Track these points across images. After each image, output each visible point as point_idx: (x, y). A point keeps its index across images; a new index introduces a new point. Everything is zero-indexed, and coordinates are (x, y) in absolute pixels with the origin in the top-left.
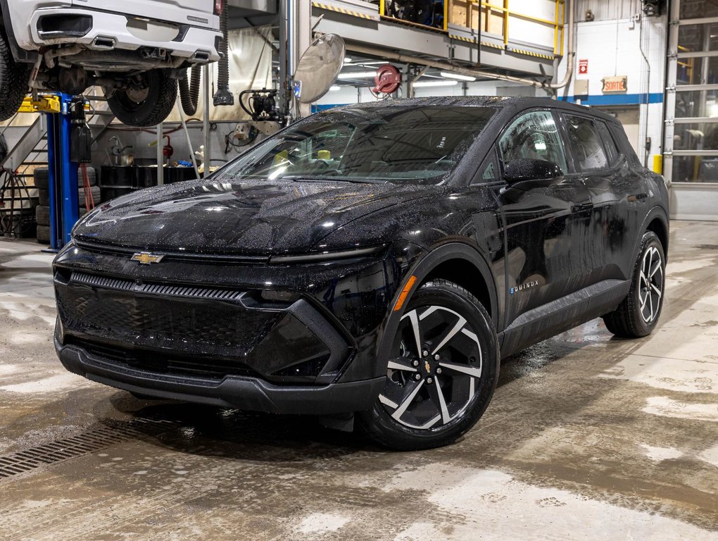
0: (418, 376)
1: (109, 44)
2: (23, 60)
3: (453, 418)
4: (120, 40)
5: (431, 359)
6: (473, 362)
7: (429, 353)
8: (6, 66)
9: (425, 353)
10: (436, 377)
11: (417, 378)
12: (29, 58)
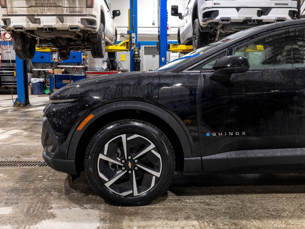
0: (123, 168)
1: (228, 20)
2: (203, 31)
3: (139, 194)
4: (232, 18)
5: (132, 161)
6: (157, 169)
7: (132, 158)
8: (199, 34)
9: (130, 157)
10: (134, 171)
11: (123, 169)
12: (206, 30)
